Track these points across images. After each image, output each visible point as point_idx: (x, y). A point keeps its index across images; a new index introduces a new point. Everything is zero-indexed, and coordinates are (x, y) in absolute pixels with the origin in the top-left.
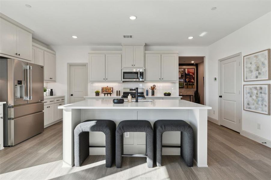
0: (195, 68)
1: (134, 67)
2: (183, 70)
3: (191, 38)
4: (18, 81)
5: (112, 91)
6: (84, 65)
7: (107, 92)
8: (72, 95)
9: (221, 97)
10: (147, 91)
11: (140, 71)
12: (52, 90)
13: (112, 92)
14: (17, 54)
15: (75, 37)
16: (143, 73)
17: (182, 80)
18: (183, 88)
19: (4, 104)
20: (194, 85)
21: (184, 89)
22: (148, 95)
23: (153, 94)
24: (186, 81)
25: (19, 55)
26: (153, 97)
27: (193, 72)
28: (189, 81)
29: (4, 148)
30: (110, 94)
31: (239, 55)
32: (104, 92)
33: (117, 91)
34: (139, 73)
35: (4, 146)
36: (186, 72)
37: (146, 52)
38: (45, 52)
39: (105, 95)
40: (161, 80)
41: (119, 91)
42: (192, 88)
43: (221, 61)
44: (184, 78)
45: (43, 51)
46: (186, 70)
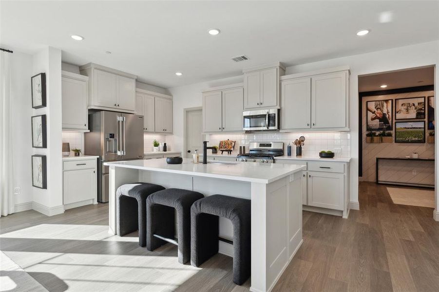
1: (261, 106)
3: (363, 33)
4: (110, 134)
5: (234, 147)
6: (200, 110)
7: (226, 147)
8: (189, 152)
10: (290, 148)
11: (270, 113)
12: (165, 144)
13: (232, 149)
14: (115, 105)
15: (179, 74)
16: (275, 116)
18: (425, 142)
19: (98, 158)
21: (425, 144)
22: (290, 155)
23: (299, 153)
25: (118, 106)
26: (299, 158)
29: (97, 203)
30: (231, 151)
32: (221, 148)
33: (241, 147)
34: (267, 116)
35: (98, 201)
37: (283, 77)
38: (156, 98)
39: (222, 153)
40: (311, 126)
41: (244, 147)
44: (426, 120)
45: (153, 97)
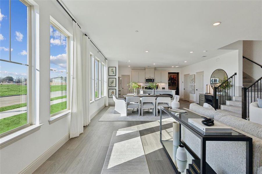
0: (177, 75)
1: (150, 77)
2: (170, 76)
6: (129, 76)
8: (123, 88)
9: (184, 89)
17: (170, 82)
20: (176, 84)
24: (172, 82)
27: (176, 77)
28: (173, 82)
31: (189, 74)
33: (142, 87)
34: (152, 80)
36: (172, 77)
40: (161, 82)
42: (175, 85)
43: (185, 75)
44: (171, 80)
46: (172, 76)
